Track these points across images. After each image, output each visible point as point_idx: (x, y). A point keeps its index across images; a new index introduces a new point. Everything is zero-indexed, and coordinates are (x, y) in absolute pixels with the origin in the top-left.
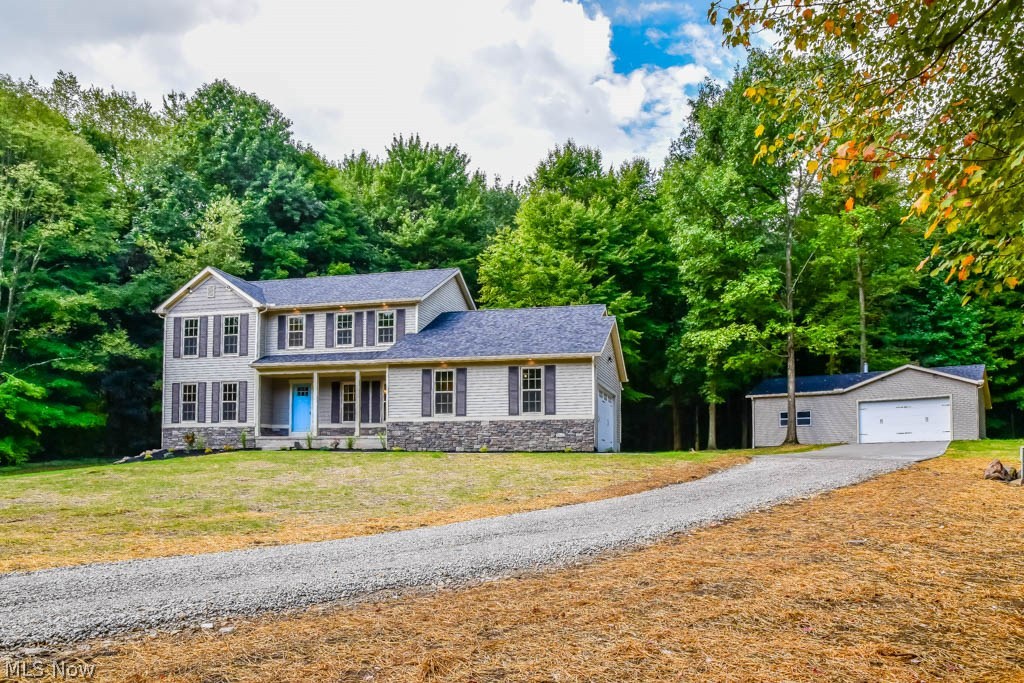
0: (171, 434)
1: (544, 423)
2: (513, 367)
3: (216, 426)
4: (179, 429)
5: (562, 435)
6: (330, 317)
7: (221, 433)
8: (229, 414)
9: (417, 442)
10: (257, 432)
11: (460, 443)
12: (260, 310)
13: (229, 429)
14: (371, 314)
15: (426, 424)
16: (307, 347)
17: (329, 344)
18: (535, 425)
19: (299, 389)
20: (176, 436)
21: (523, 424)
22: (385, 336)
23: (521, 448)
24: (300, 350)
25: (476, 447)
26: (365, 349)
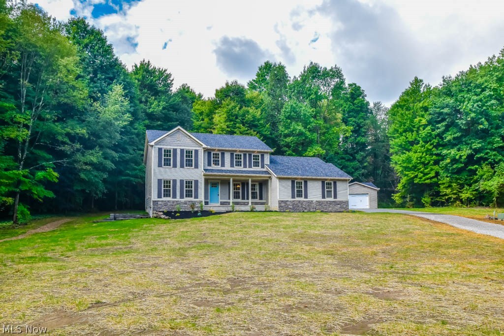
0: (157, 204)
1: (334, 202)
2: (323, 181)
3: (183, 200)
4: (162, 201)
5: (339, 206)
6: (232, 155)
7: (186, 203)
8: (189, 195)
9: (290, 208)
10: (203, 203)
11: (306, 209)
12: (204, 148)
13: (189, 202)
14: (250, 155)
15: (293, 201)
16: (221, 166)
17: (232, 165)
18: (331, 203)
19: (212, 184)
20: (161, 205)
21: (327, 202)
22: (256, 164)
23: (326, 211)
24: (219, 167)
25: (311, 210)
26: (248, 169)
